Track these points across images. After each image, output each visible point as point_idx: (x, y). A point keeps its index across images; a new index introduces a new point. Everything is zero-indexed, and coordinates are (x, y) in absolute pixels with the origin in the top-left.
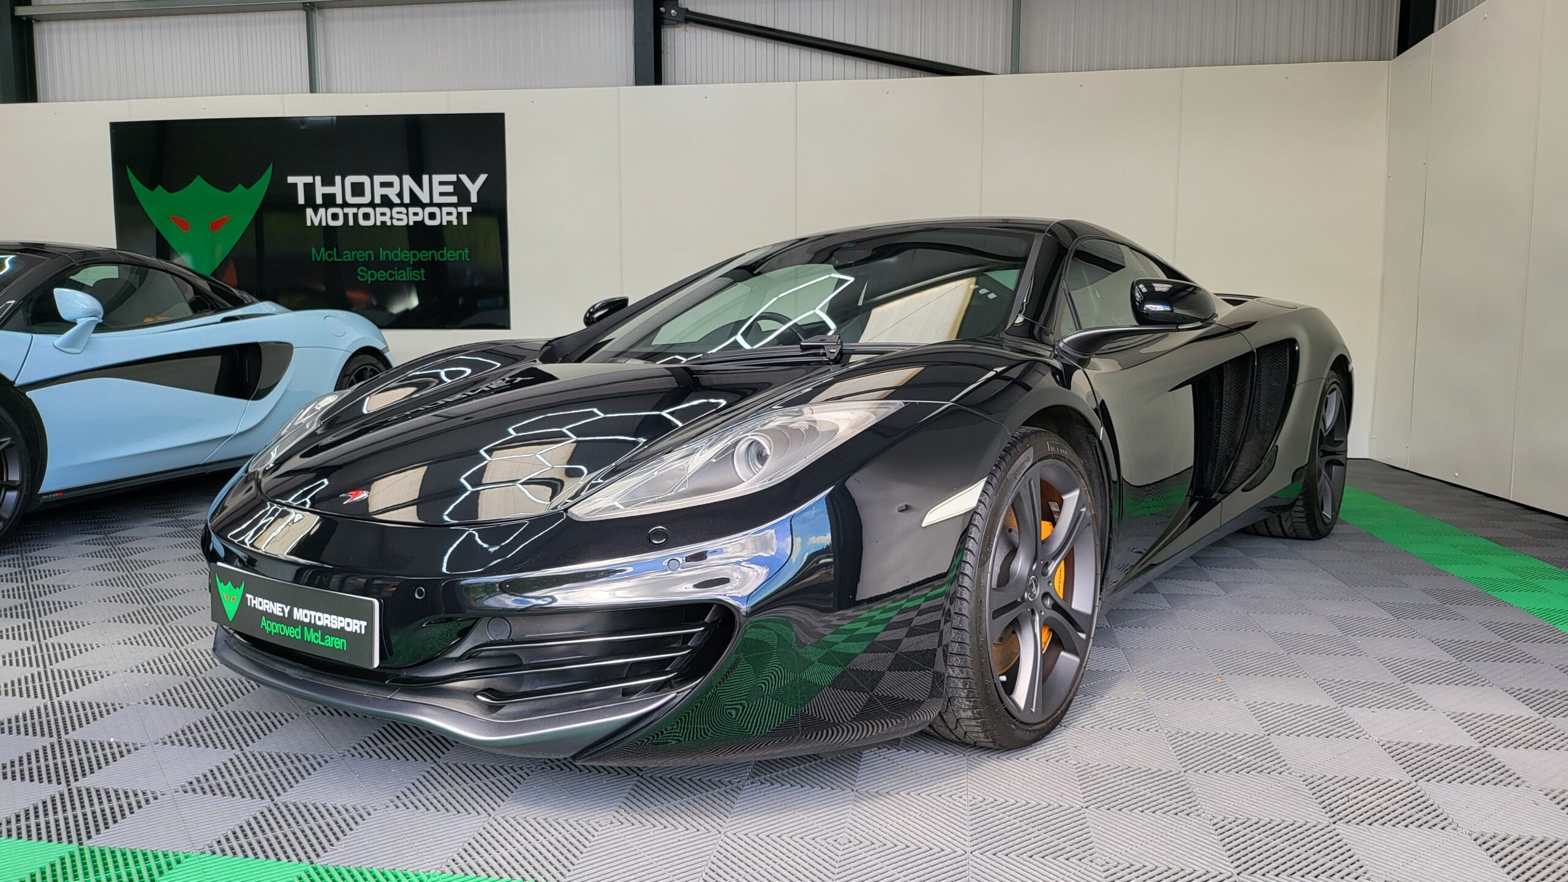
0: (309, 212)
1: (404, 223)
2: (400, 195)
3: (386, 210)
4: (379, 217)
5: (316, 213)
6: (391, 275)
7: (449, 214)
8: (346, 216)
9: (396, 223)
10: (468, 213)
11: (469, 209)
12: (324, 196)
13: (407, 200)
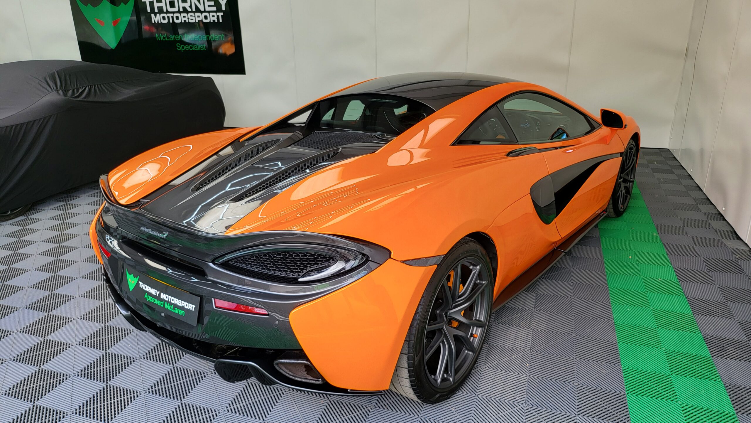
0: (153, 16)
1: (193, 21)
2: (191, 7)
3: (185, 14)
4: (183, 18)
5: (156, 16)
6: (191, 48)
7: (213, 16)
8: (168, 17)
9: (191, 21)
10: (222, 16)
11: (222, 14)
12: (158, 7)
13: (194, 9)
